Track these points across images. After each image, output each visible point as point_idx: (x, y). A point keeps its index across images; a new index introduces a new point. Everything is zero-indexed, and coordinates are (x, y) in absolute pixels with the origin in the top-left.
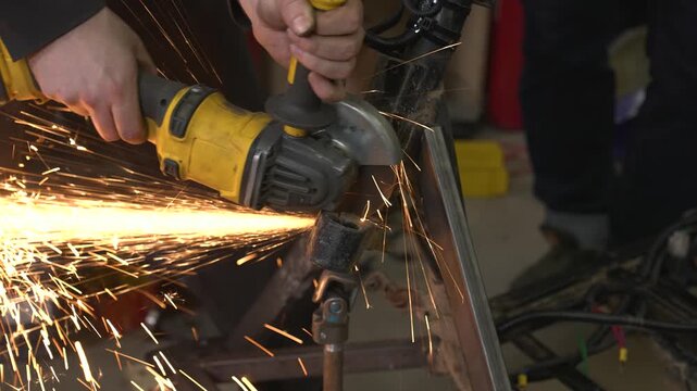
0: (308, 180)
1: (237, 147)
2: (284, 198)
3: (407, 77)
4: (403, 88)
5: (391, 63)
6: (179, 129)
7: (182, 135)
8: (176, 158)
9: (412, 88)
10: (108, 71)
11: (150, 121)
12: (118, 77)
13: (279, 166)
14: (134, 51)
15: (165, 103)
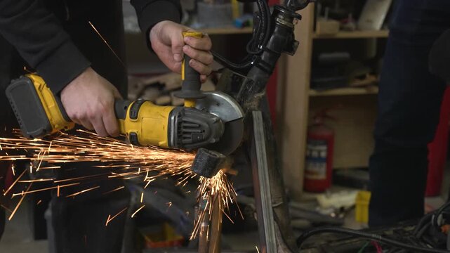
0: (200, 125)
1: (164, 117)
2: (190, 138)
3: (244, 83)
4: (241, 89)
5: (234, 75)
6: (134, 116)
7: (136, 118)
8: (135, 131)
9: (246, 90)
10: (100, 100)
11: (121, 120)
12: (105, 102)
13: (185, 122)
14: (113, 93)
15: (126, 108)
